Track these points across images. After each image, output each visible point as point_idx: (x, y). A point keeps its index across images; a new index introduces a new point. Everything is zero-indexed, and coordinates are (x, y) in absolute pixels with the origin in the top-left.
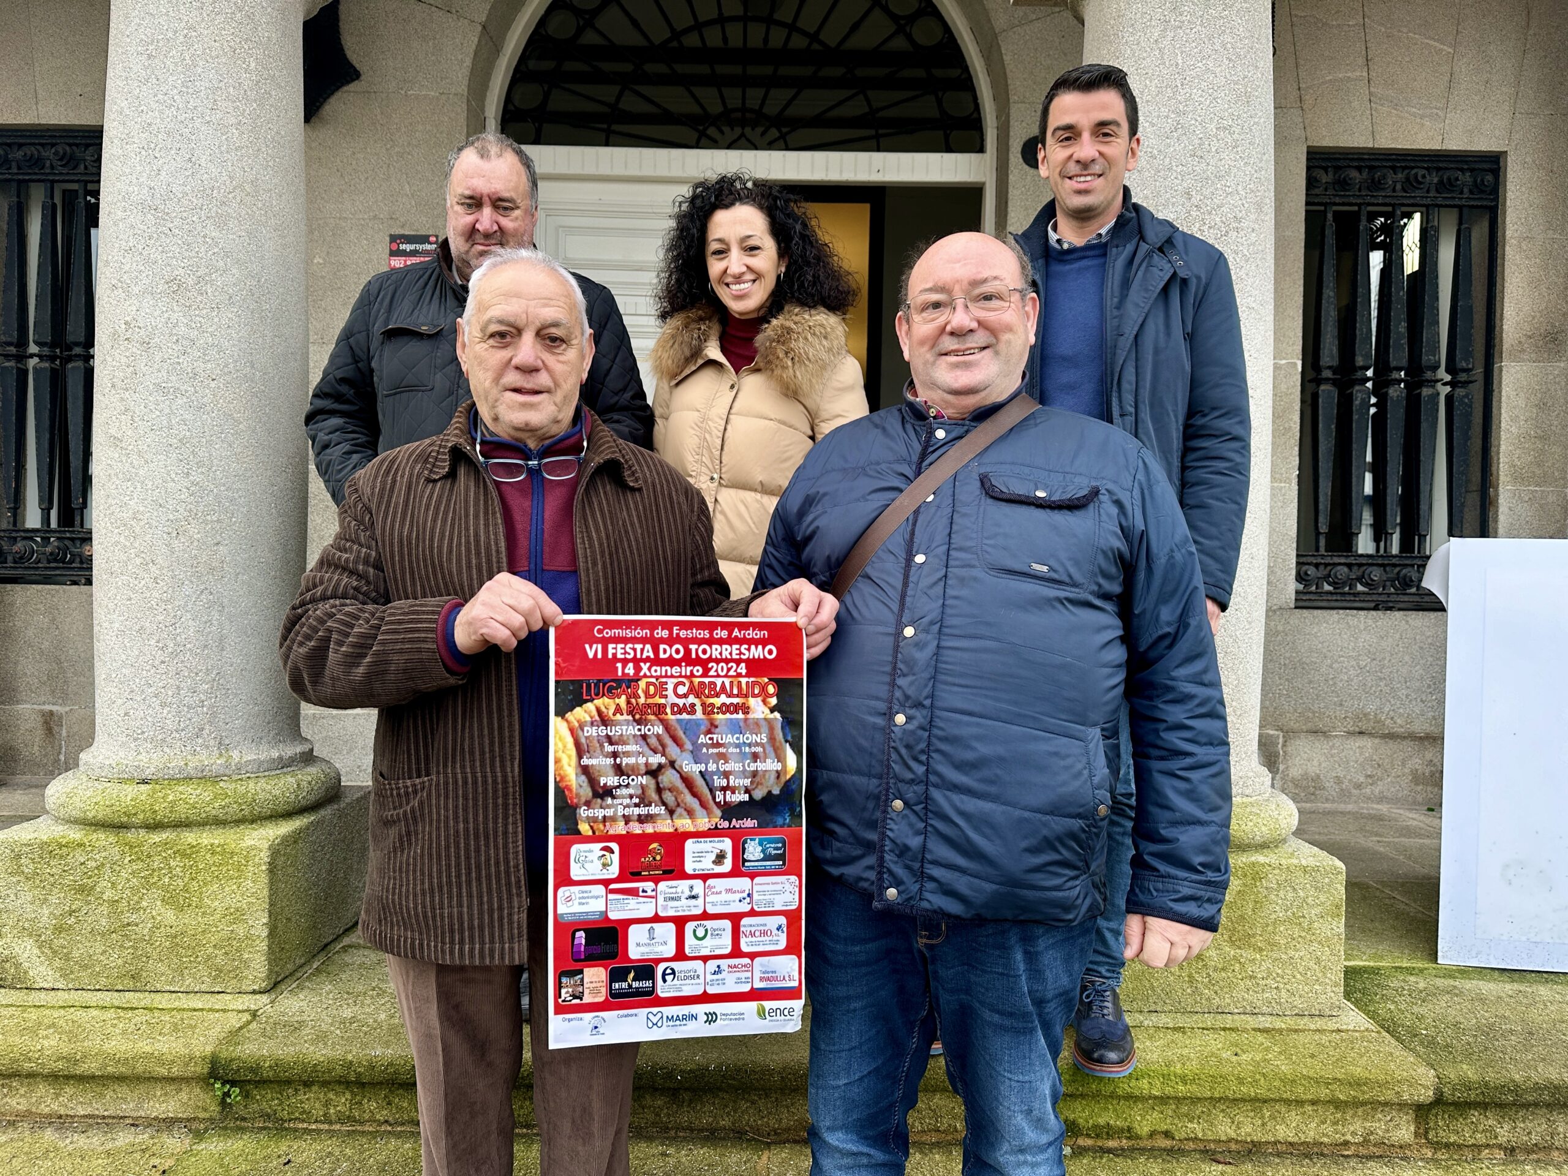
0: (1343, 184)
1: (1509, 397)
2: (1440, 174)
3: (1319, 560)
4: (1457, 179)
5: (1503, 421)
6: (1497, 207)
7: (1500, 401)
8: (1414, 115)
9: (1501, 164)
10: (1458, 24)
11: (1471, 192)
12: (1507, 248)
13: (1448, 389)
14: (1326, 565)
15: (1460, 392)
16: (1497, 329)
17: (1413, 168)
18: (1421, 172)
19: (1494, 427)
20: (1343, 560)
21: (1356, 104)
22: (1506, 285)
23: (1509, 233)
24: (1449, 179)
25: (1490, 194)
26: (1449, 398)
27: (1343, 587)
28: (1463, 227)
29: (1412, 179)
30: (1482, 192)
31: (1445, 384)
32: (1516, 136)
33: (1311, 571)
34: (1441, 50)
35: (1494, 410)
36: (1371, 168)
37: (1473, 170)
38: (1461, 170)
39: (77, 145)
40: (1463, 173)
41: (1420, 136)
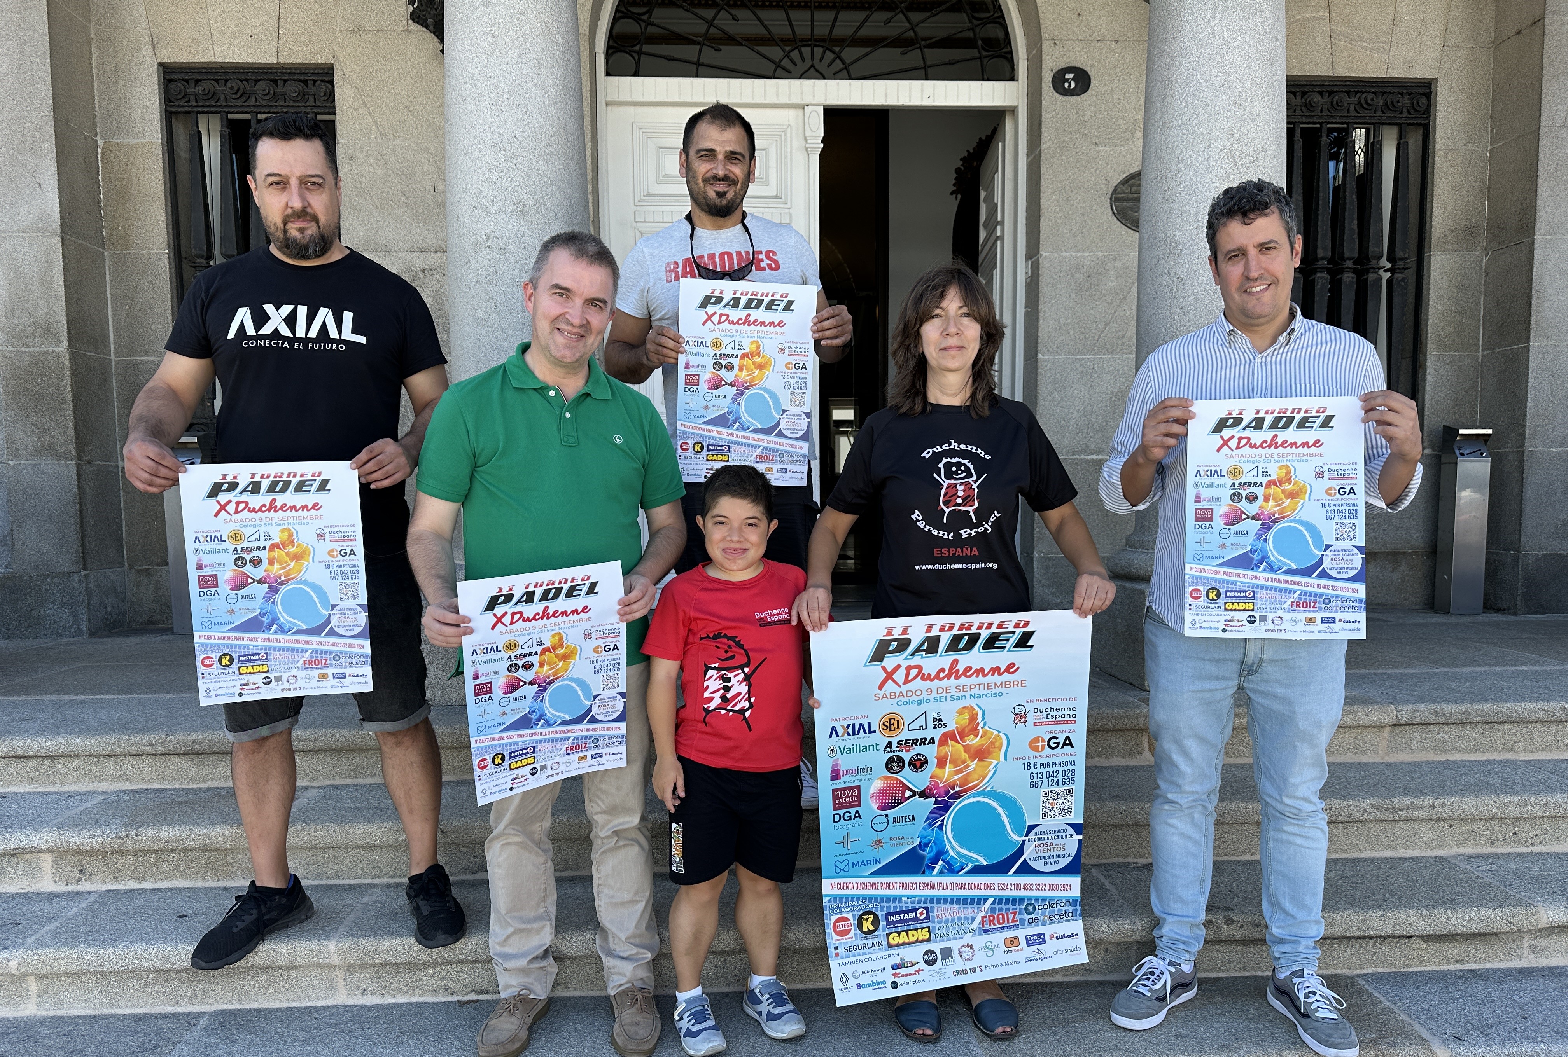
0: (1309, 107)
1: (1435, 281)
2: (1385, 97)
4: (1398, 102)
5: (1431, 300)
6: (1429, 124)
7: (1429, 284)
8: (1365, 48)
9: (1433, 89)
11: (1409, 112)
12: (1437, 158)
13: (1389, 274)
15: (1398, 277)
16: (1428, 225)
17: (1363, 92)
18: (1370, 96)
19: (1424, 305)
21: (1320, 41)
22: (1435, 188)
23: (1438, 146)
24: (1392, 102)
25: (1424, 114)
26: (1390, 282)
28: (1402, 141)
29: (1363, 102)
30: (1418, 112)
31: (1386, 271)
32: (1445, 66)
35: (1424, 291)
36: (1331, 93)
37: (1410, 94)
38: (1402, 94)
39: (247, 80)
40: (1403, 97)
41: (1369, 66)
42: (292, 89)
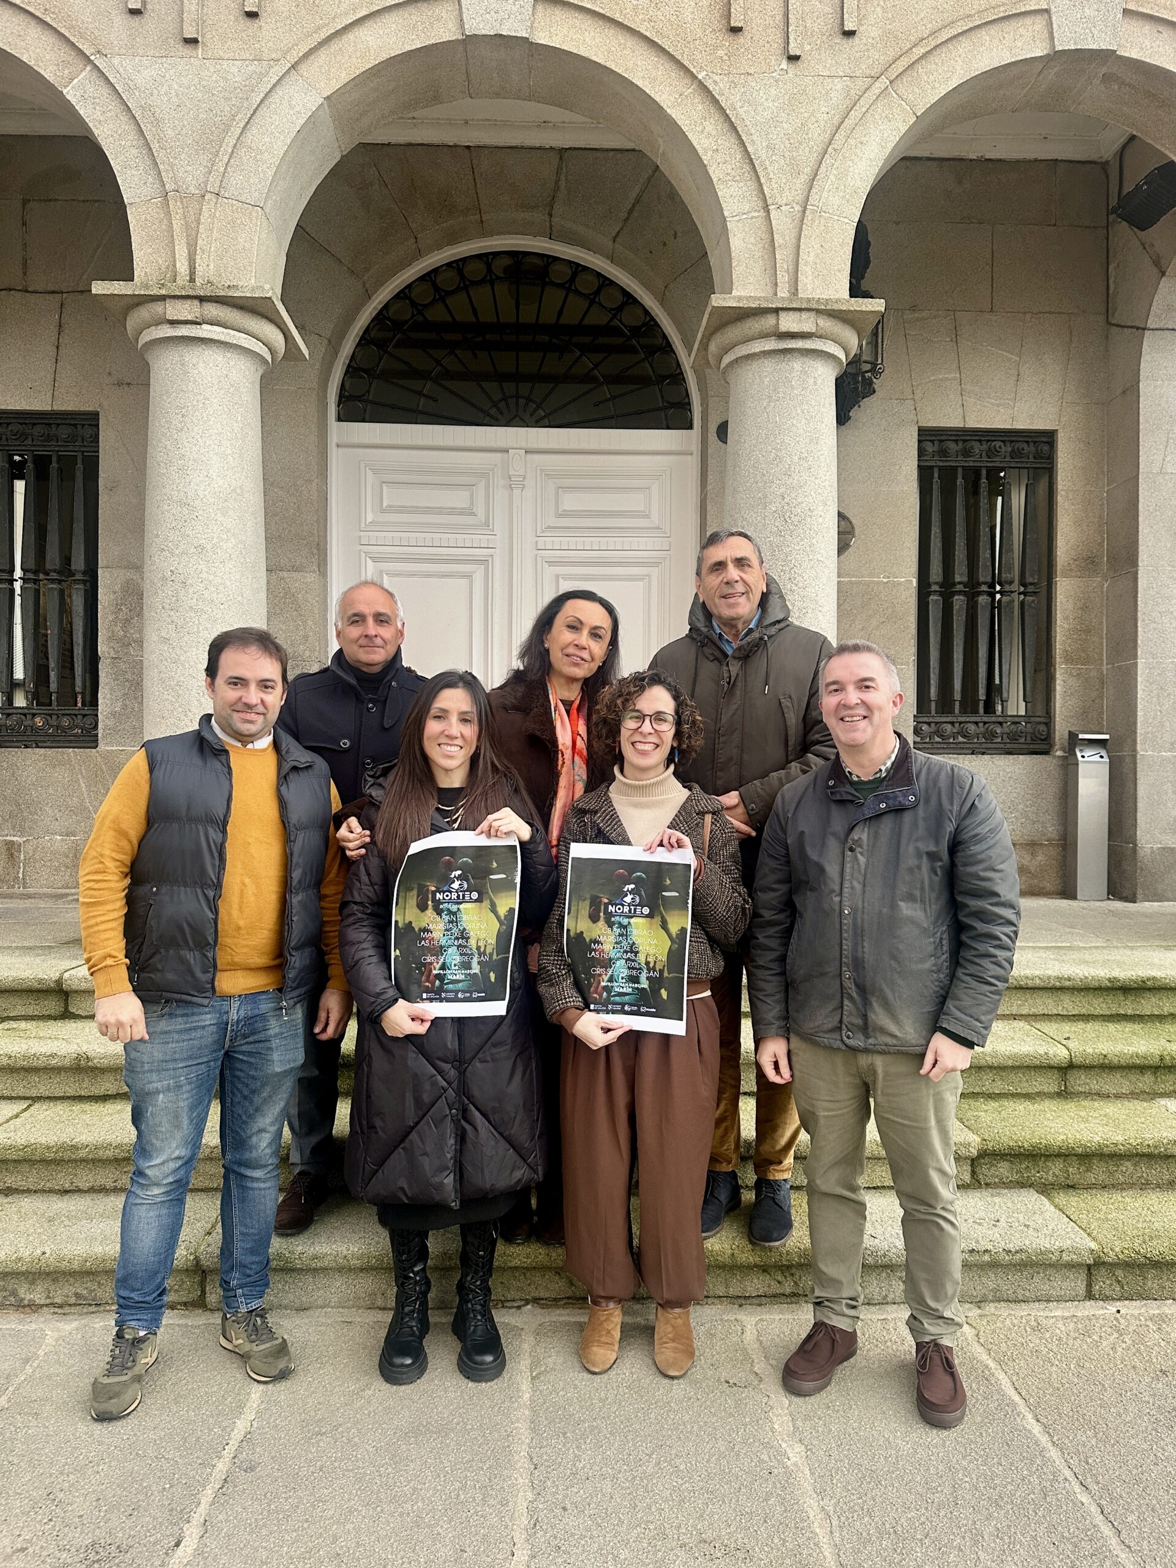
0: (943, 453)
1: (1061, 602)
2: (1013, 444)
3: (931, 720)
4: (1023, 449)
5: (1058, 619)
6: (1053, 467)
7: (1056, 605)
8: (992, 404)
9: (1054, 438)
10: (1022, 340)
11: (1035, 458)
12: (1059, 497)
13: (1021, 597)
14: (936, 723)
15: (1029, 599)
16: (1054, 554)
17: (995, 440)
18: (998, 444)
19: (1052, 624)
20: (948, 720)
21: (951, 396)
23: (1060, 487)
24: (1018, 449)
25: (1048, 459)
26: (1022, 604)
27: (949, 739)
28: (1031, 482)
29: (994, 448)
30: (1042, 458)
31: (1019, 594)
32: (1064, 419)
33: (925, 727)
34: (1011, 358)
35: (1053, 612)
36: (965, 441)
37: (1035, 442)
38: (1027, 442)
39: (26, 424)
40: (1029, 446)
41: (997, 419)
42: (64, 432)
